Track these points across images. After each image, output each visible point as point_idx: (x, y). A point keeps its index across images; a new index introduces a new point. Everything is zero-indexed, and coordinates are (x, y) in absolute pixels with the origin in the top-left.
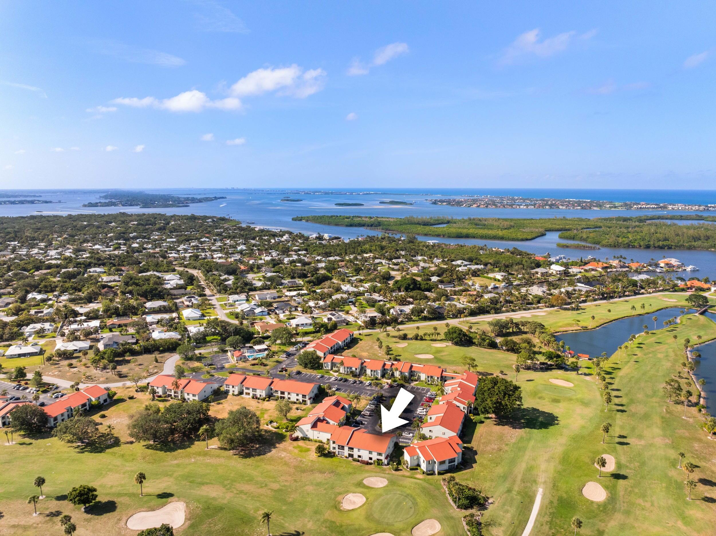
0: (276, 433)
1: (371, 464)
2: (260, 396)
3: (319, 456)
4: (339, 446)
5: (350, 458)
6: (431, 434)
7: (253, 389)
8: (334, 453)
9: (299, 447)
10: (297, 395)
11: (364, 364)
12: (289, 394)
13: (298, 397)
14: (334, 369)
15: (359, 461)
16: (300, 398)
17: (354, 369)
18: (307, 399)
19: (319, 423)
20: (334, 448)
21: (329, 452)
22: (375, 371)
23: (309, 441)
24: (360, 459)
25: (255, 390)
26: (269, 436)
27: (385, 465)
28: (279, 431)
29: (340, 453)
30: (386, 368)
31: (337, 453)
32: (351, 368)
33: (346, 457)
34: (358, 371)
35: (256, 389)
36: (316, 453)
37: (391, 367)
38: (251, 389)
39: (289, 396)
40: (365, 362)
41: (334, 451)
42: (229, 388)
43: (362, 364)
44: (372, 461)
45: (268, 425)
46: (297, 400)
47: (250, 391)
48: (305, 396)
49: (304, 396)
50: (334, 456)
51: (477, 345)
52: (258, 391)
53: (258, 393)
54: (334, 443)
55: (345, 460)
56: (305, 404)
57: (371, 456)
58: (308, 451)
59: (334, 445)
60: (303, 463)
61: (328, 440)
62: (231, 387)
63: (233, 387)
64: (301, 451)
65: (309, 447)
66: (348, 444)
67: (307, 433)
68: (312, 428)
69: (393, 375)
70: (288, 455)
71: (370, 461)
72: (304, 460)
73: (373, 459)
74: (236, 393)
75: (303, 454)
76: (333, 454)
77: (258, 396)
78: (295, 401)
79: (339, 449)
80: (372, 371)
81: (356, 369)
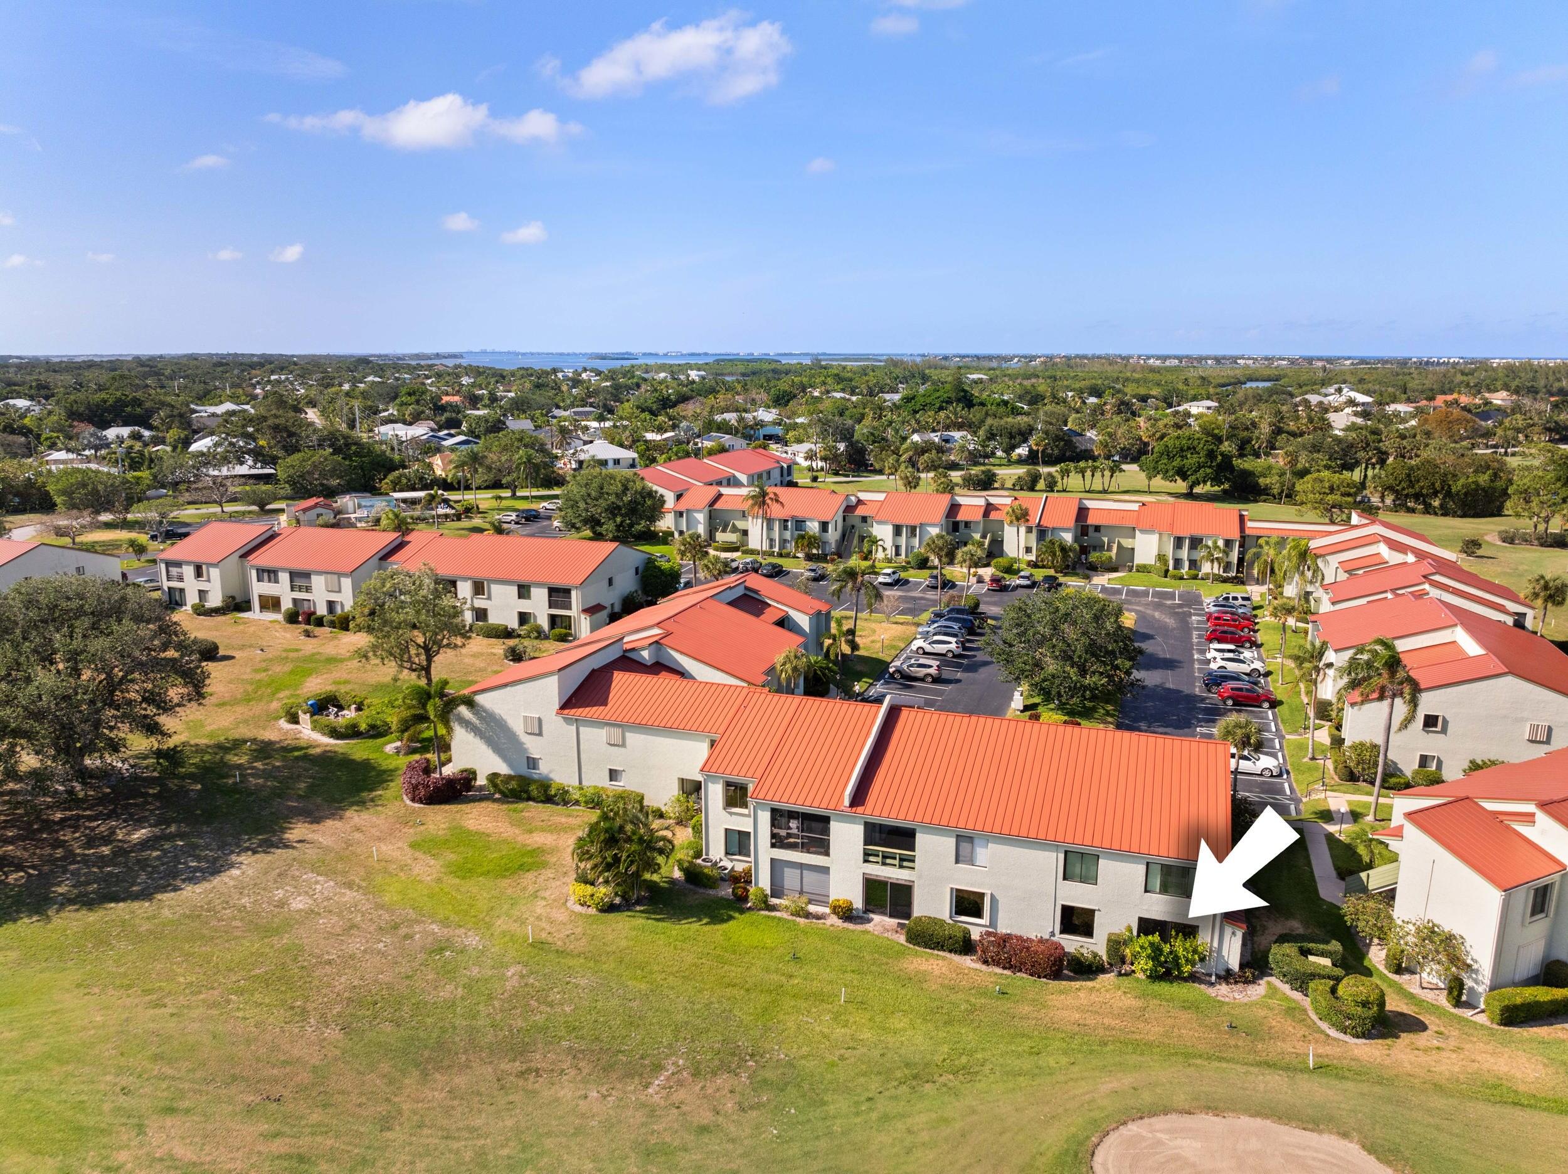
0: (327, 760)
1: (1086, 969)
2: (331, 605)
3: (609, 908)
4: (778, 816)
5: (881, 923)
6: (1432, 745)
7: (293, 575)
8: (742, 880)
9: (461, 837)
10: (524, 591)
11: (860, 511)
12: (479, 588)
13: (525, 606)
14: (720, 537)
15: (966, 946)
16: (539, 606)
17: (813, 527)
18: (575, 611)
19: (620, 679)
20: (739, 842)
21: (694, 876)
22: (913, 530)
23: (549, 800)
24: (976, 927)
25: (300, 578)
26: (266, 774)
27: (1227, 976)
28: (358, 750)
29: (791, 878)
30: (961, 517)
31: (764, 881)
32: (799, 523)
33: (847, 914)
34: (833, 536)
35: (307, 575)
36: (584, 880)
37: (986, 514)
38: (284, 577)
39: (480, 603)
40: (860, 502)
41: (739, 865)
42: (181, 579)
43: (849, 509)
44: (1096, 946)
45: (294, 719)
46: (523, 618)
47: (282, 589)
48: (567, 592)
49: (558, 595)
50: (739, 902)
51: (1277, 498)
52: (318, 582)
53: (319, 595)
54: (736, 795)
55: (836, 937)
56: (563, 639)
57: (1078, 895)
58: (523, 868)
59: (740, 821)
60: (448, 972)
61: (691, 789)
62: (188, 571)
63: (199, 573)
64: (464, 871)
65: (539, 839)
66: (859, 797)
67: (534, 747)
68: (567, 705)
69: (995, 550)
70: (349, 896)
71: (1072, 944)
72: (473, 941)
73: (1104, 928)
74: (215, 600)
75: (479, 890)
76: (727, 891)
77: (322, 610)
78: (513, 623)
79: (777, 842)
80: (897, 530)
81: (824, 526)
